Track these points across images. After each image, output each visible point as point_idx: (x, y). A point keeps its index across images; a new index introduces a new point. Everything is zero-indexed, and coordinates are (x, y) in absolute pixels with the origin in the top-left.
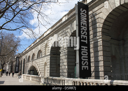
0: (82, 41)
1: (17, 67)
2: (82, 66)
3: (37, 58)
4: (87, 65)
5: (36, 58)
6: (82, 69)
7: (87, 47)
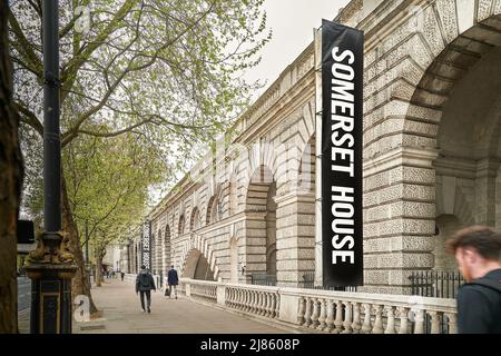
0: (335, 168)
1: (146, 255)
2: (334, 252)
3: (208, 222)
4: (351, 250)
5: (204, 224)
6: (334, 262)
7: (351, 190)
